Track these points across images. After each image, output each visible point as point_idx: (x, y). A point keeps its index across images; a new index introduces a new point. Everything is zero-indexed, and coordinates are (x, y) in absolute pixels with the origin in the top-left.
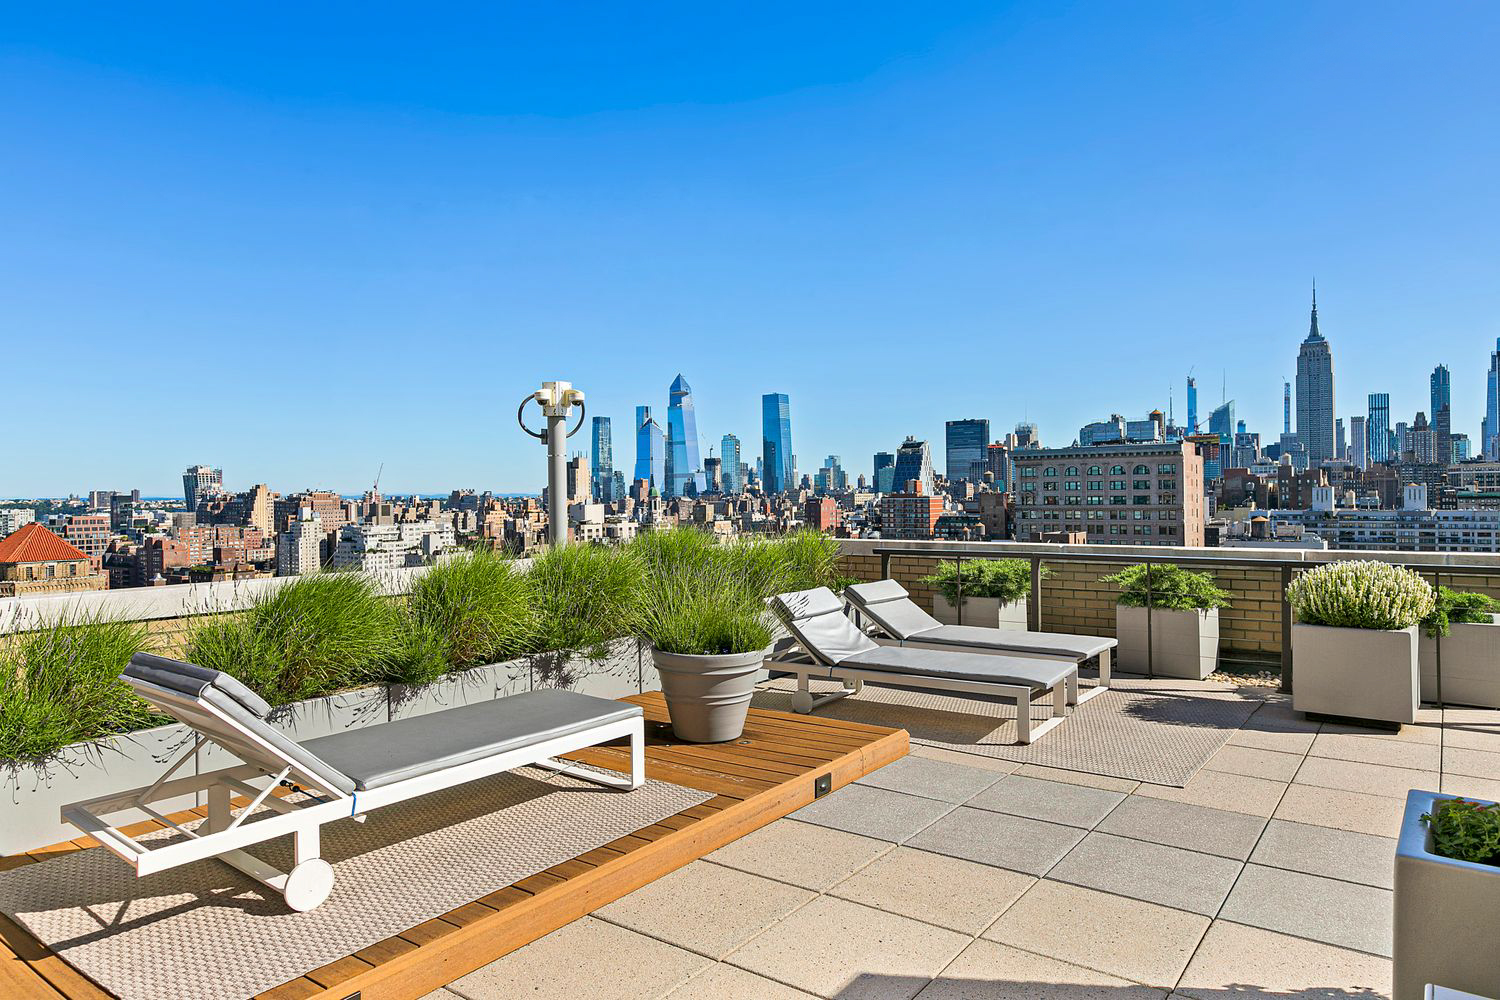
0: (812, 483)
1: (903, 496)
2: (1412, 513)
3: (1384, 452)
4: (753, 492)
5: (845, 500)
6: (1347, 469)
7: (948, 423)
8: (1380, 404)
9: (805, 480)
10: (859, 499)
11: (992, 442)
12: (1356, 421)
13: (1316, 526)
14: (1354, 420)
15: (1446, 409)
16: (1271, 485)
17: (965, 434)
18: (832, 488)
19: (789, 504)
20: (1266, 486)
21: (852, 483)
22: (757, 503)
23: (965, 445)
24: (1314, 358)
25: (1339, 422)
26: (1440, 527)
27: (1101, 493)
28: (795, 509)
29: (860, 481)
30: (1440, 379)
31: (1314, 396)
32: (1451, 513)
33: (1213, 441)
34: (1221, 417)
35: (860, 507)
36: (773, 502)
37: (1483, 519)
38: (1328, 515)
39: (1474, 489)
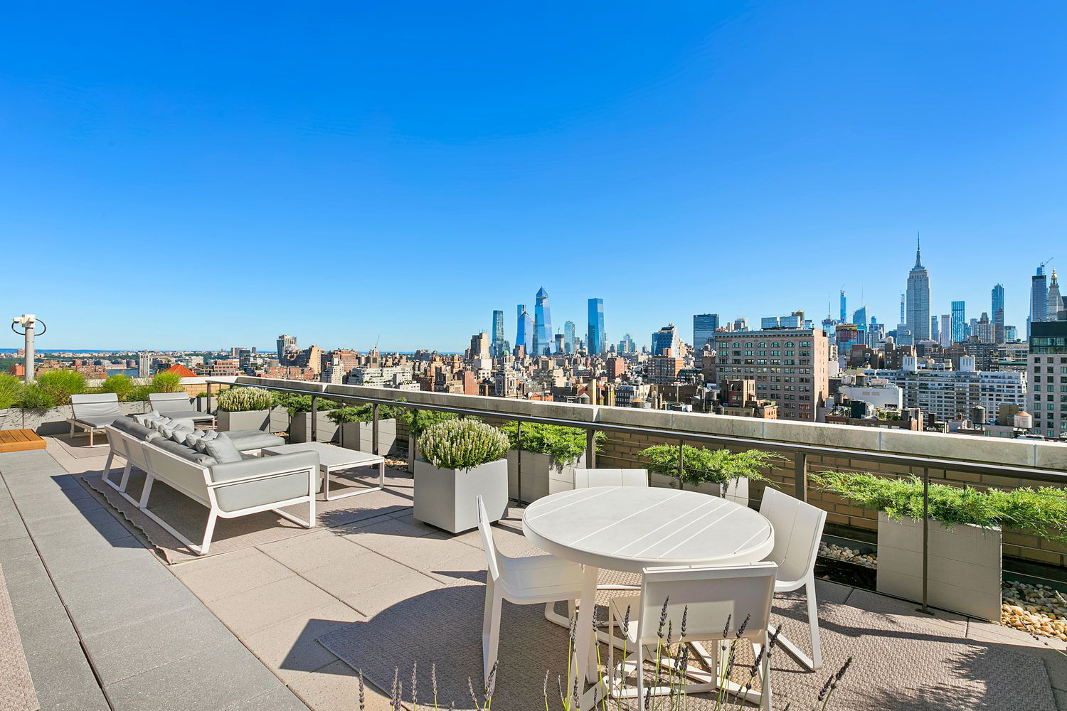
0: (616, 349)
1: (660, 357)
2: (965, 373)
3: (961, 336)
4: (582, 354)
5: (632, 358)
6: (935, 346)
7: (694, 316)
8: (959, 307)
9: (612, 347)
10: (641, 359)
11: (720, 328)
12: (945, 317)
13: (904, 379)
14: (943, 317)
15: (1001, 311)
16: (880, 355)
17: (705, 322)
18: (626, 352)
19: (600, 360)
20: (878, 355)
21: (639, 350)
22: (583, 360)
23: (704, 329)
24: (918, 280)
25: (934, 318)
26: (983, 382)
27: (778, 358)
28: (604, 364)
29: (644, 349)
30: (998, 293)
31: (918, 302)
32: (990, 373)
33: (853, 328)
34: (860, 315)
35: (640, 363)
36: (592, 360)
37: (1010, 378)
38: (912, 373)
39: (1010, 360)
